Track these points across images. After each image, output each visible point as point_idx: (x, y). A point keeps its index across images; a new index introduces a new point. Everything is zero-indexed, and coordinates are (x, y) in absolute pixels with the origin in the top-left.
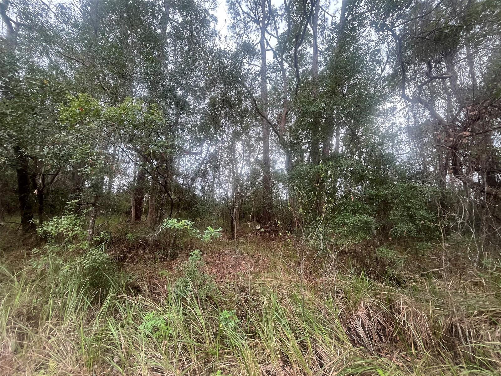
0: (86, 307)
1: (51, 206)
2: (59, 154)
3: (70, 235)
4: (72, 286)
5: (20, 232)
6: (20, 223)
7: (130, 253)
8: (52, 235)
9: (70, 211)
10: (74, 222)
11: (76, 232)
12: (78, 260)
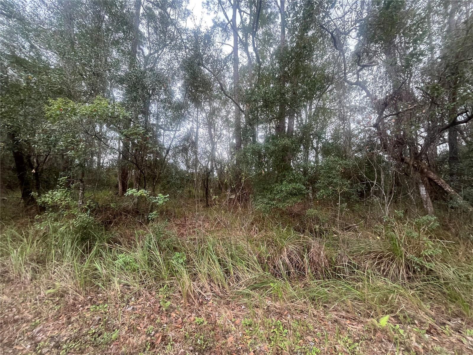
0: (79, 254)
1: (46, 182)
2: (48, 140)
3: (63, 204)
4: (68, 240)
5: (22, 205)
6: (21, 197)
7: (114, 218)
8: (49, 204)
9: (61, 185)
10: (66, 194)
11: (67, 202)
12: (71, 222)
